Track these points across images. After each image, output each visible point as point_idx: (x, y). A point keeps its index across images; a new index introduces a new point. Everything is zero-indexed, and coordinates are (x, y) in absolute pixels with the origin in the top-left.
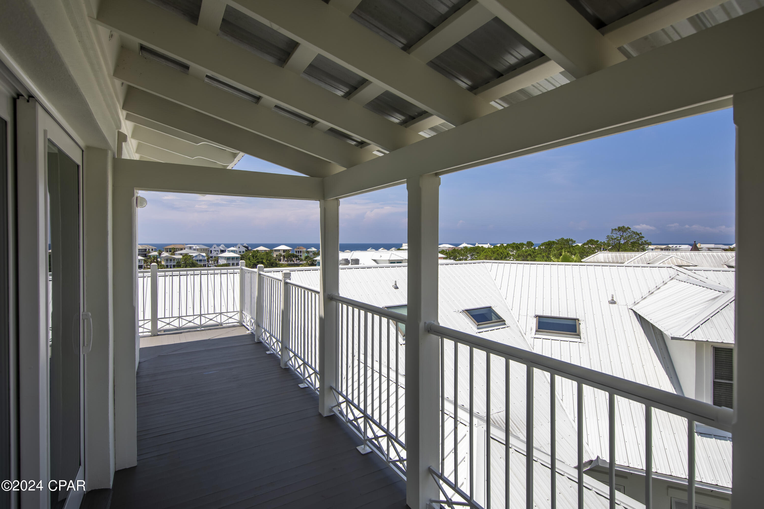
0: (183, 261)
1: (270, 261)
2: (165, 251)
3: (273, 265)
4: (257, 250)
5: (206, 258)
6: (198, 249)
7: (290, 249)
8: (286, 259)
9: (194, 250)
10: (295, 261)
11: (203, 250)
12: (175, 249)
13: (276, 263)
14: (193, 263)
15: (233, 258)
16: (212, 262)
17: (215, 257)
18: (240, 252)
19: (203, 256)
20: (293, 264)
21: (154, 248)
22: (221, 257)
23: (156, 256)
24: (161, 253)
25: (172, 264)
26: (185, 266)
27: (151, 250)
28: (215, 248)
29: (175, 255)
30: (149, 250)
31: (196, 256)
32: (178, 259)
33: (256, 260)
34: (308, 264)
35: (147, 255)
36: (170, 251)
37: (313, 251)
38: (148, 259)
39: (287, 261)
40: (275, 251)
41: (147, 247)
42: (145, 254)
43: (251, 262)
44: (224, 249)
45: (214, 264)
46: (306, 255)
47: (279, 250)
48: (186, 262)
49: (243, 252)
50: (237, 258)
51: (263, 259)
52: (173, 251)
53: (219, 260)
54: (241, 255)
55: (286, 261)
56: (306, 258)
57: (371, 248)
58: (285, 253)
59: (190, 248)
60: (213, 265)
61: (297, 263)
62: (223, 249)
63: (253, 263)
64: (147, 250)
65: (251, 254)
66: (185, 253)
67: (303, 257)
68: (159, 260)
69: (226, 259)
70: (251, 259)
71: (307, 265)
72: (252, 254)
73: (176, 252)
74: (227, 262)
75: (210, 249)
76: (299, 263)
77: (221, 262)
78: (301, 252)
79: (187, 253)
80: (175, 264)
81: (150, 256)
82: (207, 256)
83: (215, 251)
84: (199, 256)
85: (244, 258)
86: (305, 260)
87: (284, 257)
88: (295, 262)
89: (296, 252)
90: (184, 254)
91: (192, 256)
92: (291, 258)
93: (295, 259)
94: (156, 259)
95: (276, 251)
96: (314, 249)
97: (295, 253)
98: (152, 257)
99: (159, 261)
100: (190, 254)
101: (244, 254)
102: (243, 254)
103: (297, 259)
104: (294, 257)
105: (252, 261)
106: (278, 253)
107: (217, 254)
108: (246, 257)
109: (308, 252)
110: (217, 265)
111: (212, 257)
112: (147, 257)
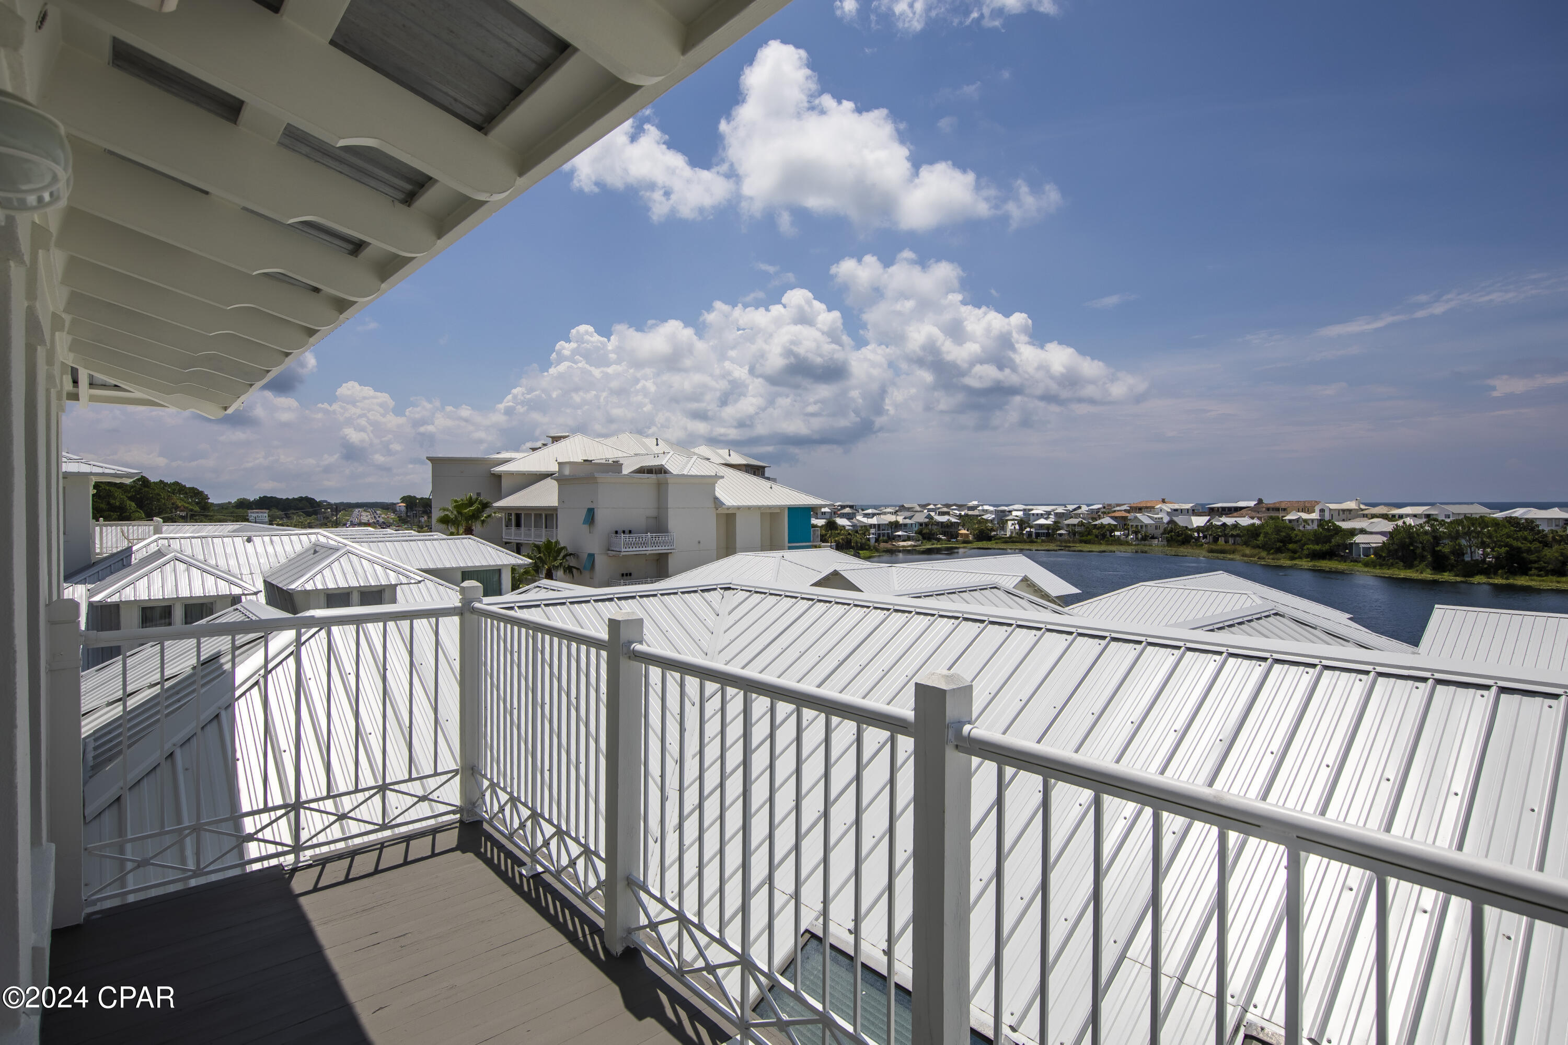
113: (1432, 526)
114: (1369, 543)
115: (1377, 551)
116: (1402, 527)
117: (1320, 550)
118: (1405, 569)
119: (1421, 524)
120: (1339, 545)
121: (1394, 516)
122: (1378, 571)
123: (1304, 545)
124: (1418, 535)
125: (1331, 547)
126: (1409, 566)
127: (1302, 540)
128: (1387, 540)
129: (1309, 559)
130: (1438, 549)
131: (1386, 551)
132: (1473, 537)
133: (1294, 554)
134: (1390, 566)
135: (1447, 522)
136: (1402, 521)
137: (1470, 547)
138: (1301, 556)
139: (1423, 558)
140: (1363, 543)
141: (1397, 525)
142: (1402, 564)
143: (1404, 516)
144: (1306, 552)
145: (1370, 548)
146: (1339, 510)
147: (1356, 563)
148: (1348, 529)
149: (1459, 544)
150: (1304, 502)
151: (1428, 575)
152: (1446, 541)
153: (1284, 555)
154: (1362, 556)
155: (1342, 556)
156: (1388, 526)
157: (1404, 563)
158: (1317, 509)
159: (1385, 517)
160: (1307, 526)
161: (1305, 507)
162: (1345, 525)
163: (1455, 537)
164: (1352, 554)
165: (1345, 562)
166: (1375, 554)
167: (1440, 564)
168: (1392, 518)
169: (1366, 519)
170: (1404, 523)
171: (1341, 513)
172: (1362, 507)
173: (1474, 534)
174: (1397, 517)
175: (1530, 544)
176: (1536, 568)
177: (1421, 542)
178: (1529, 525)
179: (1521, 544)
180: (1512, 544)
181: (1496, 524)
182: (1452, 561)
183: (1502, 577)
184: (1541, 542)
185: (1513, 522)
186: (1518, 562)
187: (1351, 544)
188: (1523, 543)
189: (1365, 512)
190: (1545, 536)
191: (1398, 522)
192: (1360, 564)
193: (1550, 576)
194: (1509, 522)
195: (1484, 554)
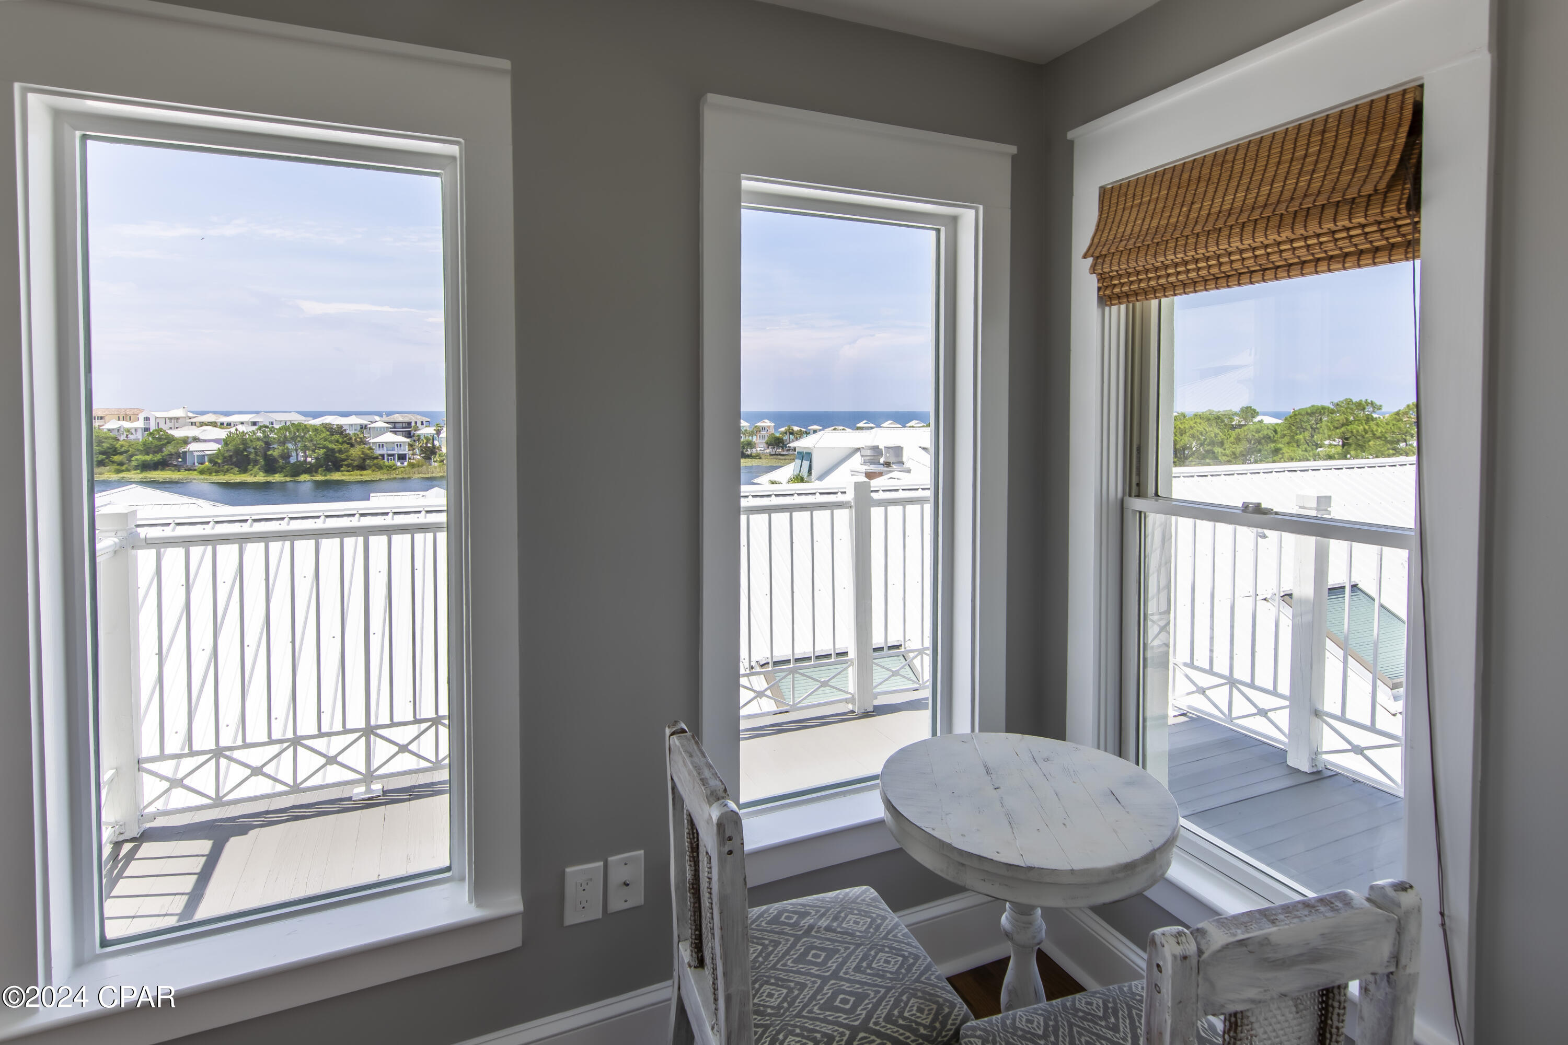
21: (425, 419)
23: (431, 438)
24: (440, 430)
27: (419, 424)
30: (416, 423)
35: (412, 434)
38: (414, 441)
41: (412, 418)
42: (409, 432)
57: (865, 421)
64: (413, 424)
68: (436, 443)
81: (419, 436)
94: (431, 441)
98: (422, 438)
99: (438, 445)
112: (414, 438)
113: (264, 432)
114: (203, 451)
115: (213, 458)
116: (236, 434)
117: (151, 460)
118: (240, 474)
119: (253, 431)
120: (171, 454)
121: (222, 424)
122: (215, 478)
123: (132, 456)
124: (251, 441)
125: (163, 456)
126: (244, 470)
127: (129, 451)
128: (222, 447)
129: (138, 471)
130: (269, 453)
131: (221, 458)
132: (299, 441)
133: (120, 467)
134: (226, 472)
135: (276, 429)
136: (235, 428)
137: (296, 450)
138: (129, 467)
139: (256, 462)
140: (197, 451)
141: (230, 432)
142: (237, 469)
143: (232, 425)
144: (134, 463)
145: (204, 455)
146: (165, 418)
147: (191, 472)
148: (179, 438)
149: (287, 447)
150: (125, 410)
151: (261, 478)
152: (275, 446)
153: (108, 468)
154: (196, 464)
155: (175, 466)
156: (222, 434)
157: (239, 468)
158: (141, 417)
159: (214, 424)
160: (129, 436)
161: (127, 415)
162: (178, 433)
163: (283, 442)
164: (186, 463)
165: (179, 471)
166: (210, 461)
167: (271, 467)
168: (222, 426)
169: (194, 427)
170: (237, 430)
171: (168, 421)
172: (189, 415)
173: (299, 439)
174: (225, 424)
175: (340, 446)
176: (346, 465)
177: (254, 448)
178: (340, 430)
179: (334, 447)
180: (328, 447)
181: (316, 430)
182: (281, 464)
183: (321, 474)
184: (348, 444)
185: (328, 427)
186: (332, 461)
187: (185, 453)
188: (335, 445)
189: (193, 420)
190: (351, 438)
191: (229, 430)
192: (195, 472)
193: (356, 471)
194: (325, 428)
195: (306, 457)
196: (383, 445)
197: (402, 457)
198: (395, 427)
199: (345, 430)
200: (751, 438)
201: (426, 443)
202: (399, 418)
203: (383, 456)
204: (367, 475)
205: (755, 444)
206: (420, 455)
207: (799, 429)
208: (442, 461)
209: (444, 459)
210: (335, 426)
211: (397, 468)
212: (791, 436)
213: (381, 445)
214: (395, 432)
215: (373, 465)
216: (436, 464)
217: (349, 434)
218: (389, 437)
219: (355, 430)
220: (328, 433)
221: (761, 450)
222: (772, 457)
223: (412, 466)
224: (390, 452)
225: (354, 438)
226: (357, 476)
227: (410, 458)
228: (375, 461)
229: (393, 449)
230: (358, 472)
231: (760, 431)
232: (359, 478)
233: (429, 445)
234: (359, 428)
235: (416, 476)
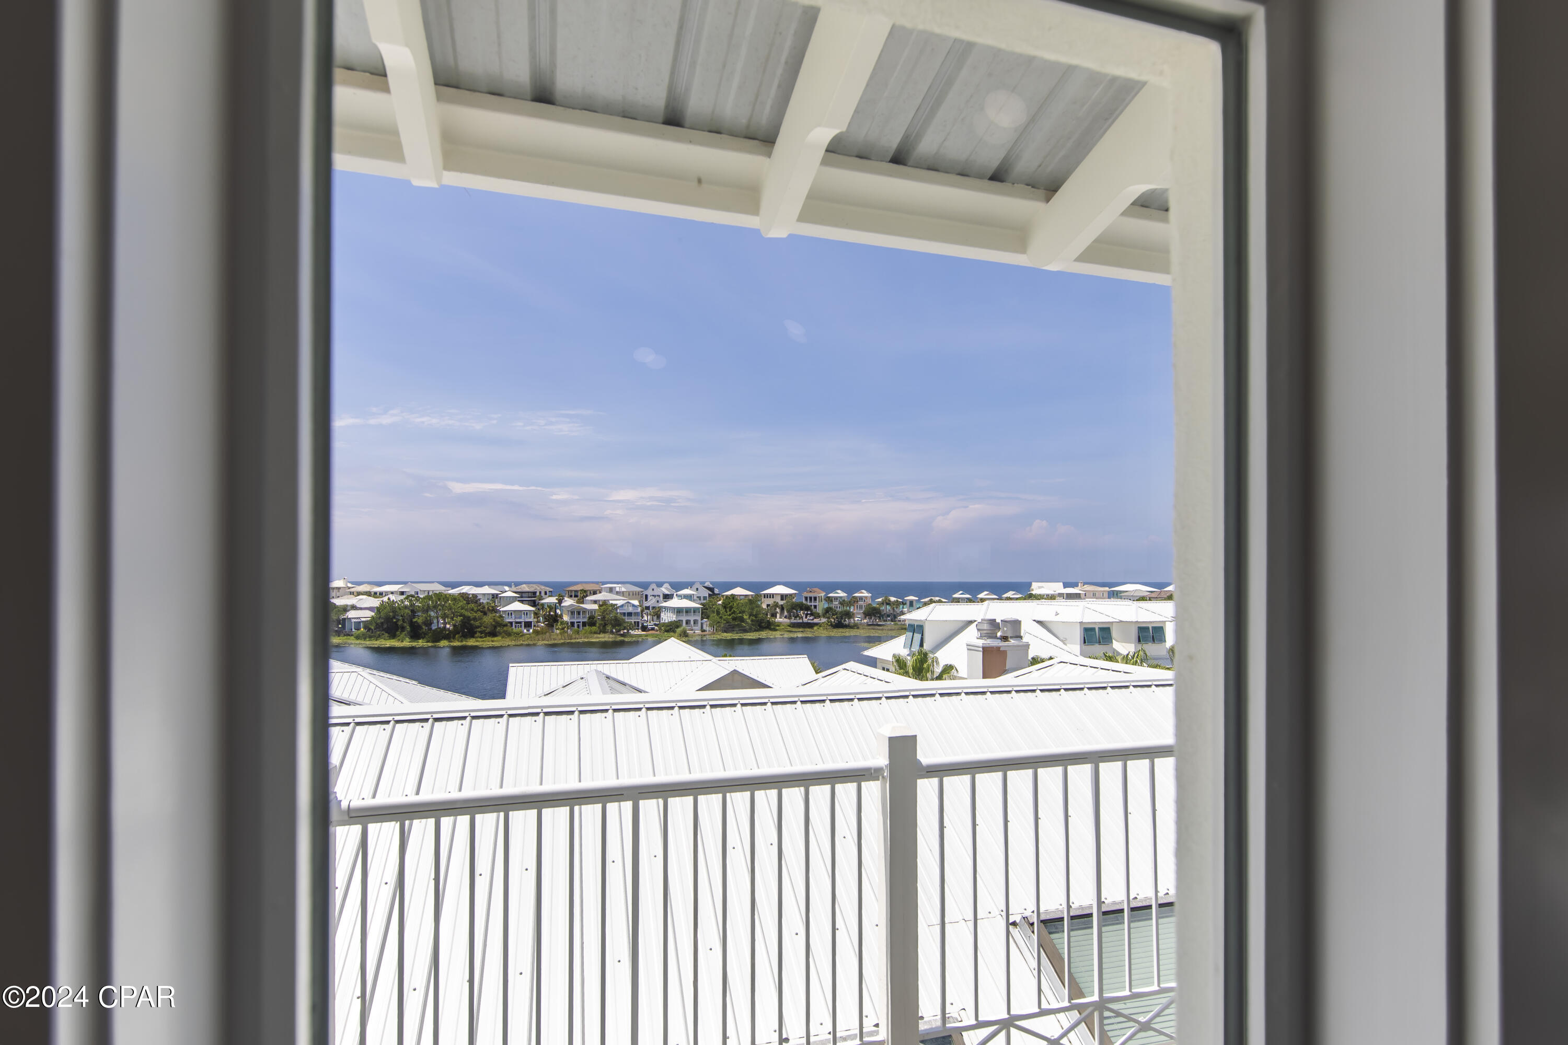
0: (599, 615)
1: (756, 616)
2: (567, 595)
3: (763, 624)
4: (732, 595)
5: (639, 610)
6: (623, 592)
7: (793, 594)
8: (786, 613)
9: (618, 593)
10: (804, 617)
11: (631, 594)
12: (585, 591)
13: (768, 622)
14: (616, 619)
15: (688, 611)
16: (649, 618)
17: (654, 607)
18: (700, 598)
19: (633, 605)
20: (801, 623)
21: (548, 589)
22: (665, 608)
23: (554, 607)
24: (563, 599)
25: (581, 620)
26: (604, 624)
27: (543, 594)
28: (653, 590)
29: (584, 604)
30: (540, 593)
31: (622, 606)
32: (591, 611)
33: (730, 615)
34: (829, 624)
35: (537, 603)
36: (576, 596)
37: (839, 597)
38: (539, 609)
39: (790, 618)
40: (765, 597)
41: (537, 588)
43: (721, 618)
44: (669, 593)
45: (653, 621)
46: (826, 606)
47: (772, 596)
48: (604, 617)
49: (705, 598)
50: (695, 610)
51: (743, 612)
52: (581, 596)
53: (662, 614)
54: (701, 604)
55: (786, 617)
56: (827, 611)
57: (961, 592)
58: (785, 602)
59: (611, 590)
60: (650, 623)
61: (809, 621)
62: (667, 592)
63: (724, 620)
64: (538, 594)
65: (720, 602)
66: (602, 600)
67: (819, 610)
68: (558, 611)
69: (674, 613)
70: (721, 612)
71: (829, 626)
72: (723, 603)
73: (587, 598)
74: (676, 618)
75: (645, 593)
76: (812, 621)
77: (667, 617)
78: (815, 599)
79: (605, 599)
80: (586, 620)
81: (543, 605)
82: (640, 606)
83: (653, 596)
84: (628, 607)
85: (707, 609)
86: (824, 617)
87: (782, 608)
88: (805, 620)
89: (806, 598)
90: (599, 601)
91: (616, 605)
92: (797, 611)
93: (804, 614)
94: (554, 610)
95: (767, 597)
96: (841, 594)
97: (804, 602)
98: (546, 606)
99: (559, 614)
100: (611, 602)
101: (706, 603)
102: (705, 601)
103: (809, 612)
104: (801, 609)
105: (724, 617)
106: (770, 601)
107: (658, 602)
108: (711, 608)
109: (829, 600)
110: (658, 624)
111: (648, 608)
112: (539, 607)
113: (411, 601)
114: (359, 618)
115: (367, 625)
116: (388, 603)
118: (389, 639)
119: (402, 600)
120: (333, 622)
121: (376, 593)
122: (368, 643)
124: (400, 609)
126: (393, 636)
128: (375, 614)
130: (415, 620)
131: (374, 624)
132: (440, 610)
134: (378, 637)
135: (421, 598)
136: (386, 597)
137: (437, 618)
139: (403, 629)
140: (354, 618)
141: (383, 602)
142: (387, 635)
143: (384, 594)
145: (360, 622)
147: (349, 637)
148: (341, 605)
149: (430, 615)
151: (407, 643)
152: (420, 614)
154: (353, 630)
155: (336, 631)
156: (375, 603)
157: (389, 633)
159: (369, 595)
162: (341, 602)
163: (426, 610)
164: (345, 629)
165: (339, 636)
166: (365, 628)
167: (416, 633)
168: (375, 595)
169: (352, 596)
170: (389, 599)
172: (350, 585)
173: (440, 607)
174: (379, 594)
175: (475, 614)
176: (479, 632)
177: (402, 616)
178: (474, 599)
179: (469, 614)
180: (464, 615)
181: (454, 598)
182: (424, 630)
183: (458, 641)
184: (481, 612)
185: (464, 596)
186: (467, 629)
187: (344, 620)
188: (471, 613)
189: (352, 590)
190: (484, 607)
191: (382, 599)
192: (352, 637)
193: (488, 638)
194: (462, 596)
195: (445, 623)
196: (511, 613)
197: (528, 625)
198: (523, 597)
199: (480, 599)
200: (848, 608)
201: (550, 612)
202: (525, 588)
203: (511, 623)
204: (497, 641)
205: (853, 614)
206: (544, 623)
207: (895, 599)
208: (563, 629)
209: (565, 627)
210: (471, 596)
211: (523, 635)
212: (888, 606)
213: (510, 613)
214: (522, 602)
215: (503, 632)
216: (558, 631)
217: (483, 603)
218: (517, 606)
219: (488, 599)
220: (465, 602)
221: (858, 620)
222: (869, 627)
223: (536, 632)
224: (518, 620)
225: (486, 607)
226: (488, 642)
227: (534, 626)
228: (505, 628)
229: (520, 618)
230: (490, 639)
231: (857, 602)
232: (490, 644)
233: (552, 613)
234: (491, 597)
235: (540, 643)
